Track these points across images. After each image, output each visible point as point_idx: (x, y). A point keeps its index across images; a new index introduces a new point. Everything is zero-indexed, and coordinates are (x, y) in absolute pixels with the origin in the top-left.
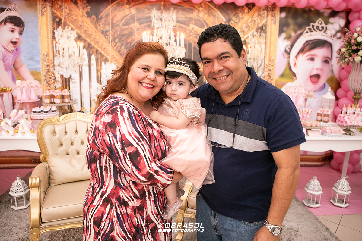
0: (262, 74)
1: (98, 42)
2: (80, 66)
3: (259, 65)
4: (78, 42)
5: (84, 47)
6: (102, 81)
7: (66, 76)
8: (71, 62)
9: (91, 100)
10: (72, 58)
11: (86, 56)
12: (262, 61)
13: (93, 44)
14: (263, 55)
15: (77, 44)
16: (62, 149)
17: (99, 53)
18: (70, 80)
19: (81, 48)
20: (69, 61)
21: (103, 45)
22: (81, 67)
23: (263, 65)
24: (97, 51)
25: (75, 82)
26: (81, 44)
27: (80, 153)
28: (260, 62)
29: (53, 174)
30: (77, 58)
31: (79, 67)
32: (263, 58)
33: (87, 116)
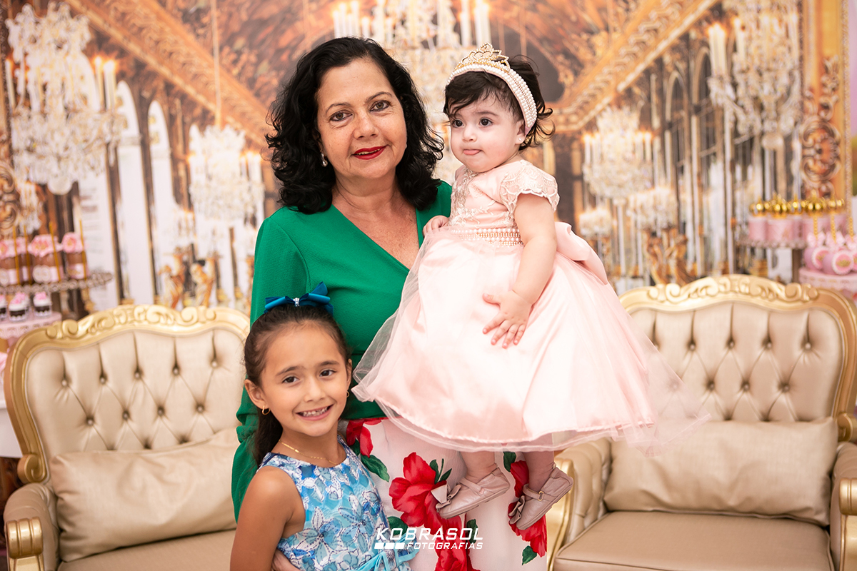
0: (796, 124)
1: (171, 54)
2: (108, 145)
3: (781, 90)
4: (98, 60)
5: (120, 76)
6: (193, 198)
7: (59, 186)
8: (73, 133)
9: (158, 269)
10: (76, 118)
11: (129, 110)
12: (791, 74)
13: (152, 61)
14: (796, 53)
15: (94, 67)
16: (91, 435)
17: (176, 96)
18: (75, 200)
19: (110, 79)
20: (67, 132)
21: (191, 64)
22: (111, 149)
23: (796, 89)
24: (169, 87)
25: (94, 209)
26: (109, 66)
27: (156, 445)
28: (784, 80)
29: (71, 519)
30: (97, 116)
31: (103, 150)
32: (797, 62)
33: (172, 316)
